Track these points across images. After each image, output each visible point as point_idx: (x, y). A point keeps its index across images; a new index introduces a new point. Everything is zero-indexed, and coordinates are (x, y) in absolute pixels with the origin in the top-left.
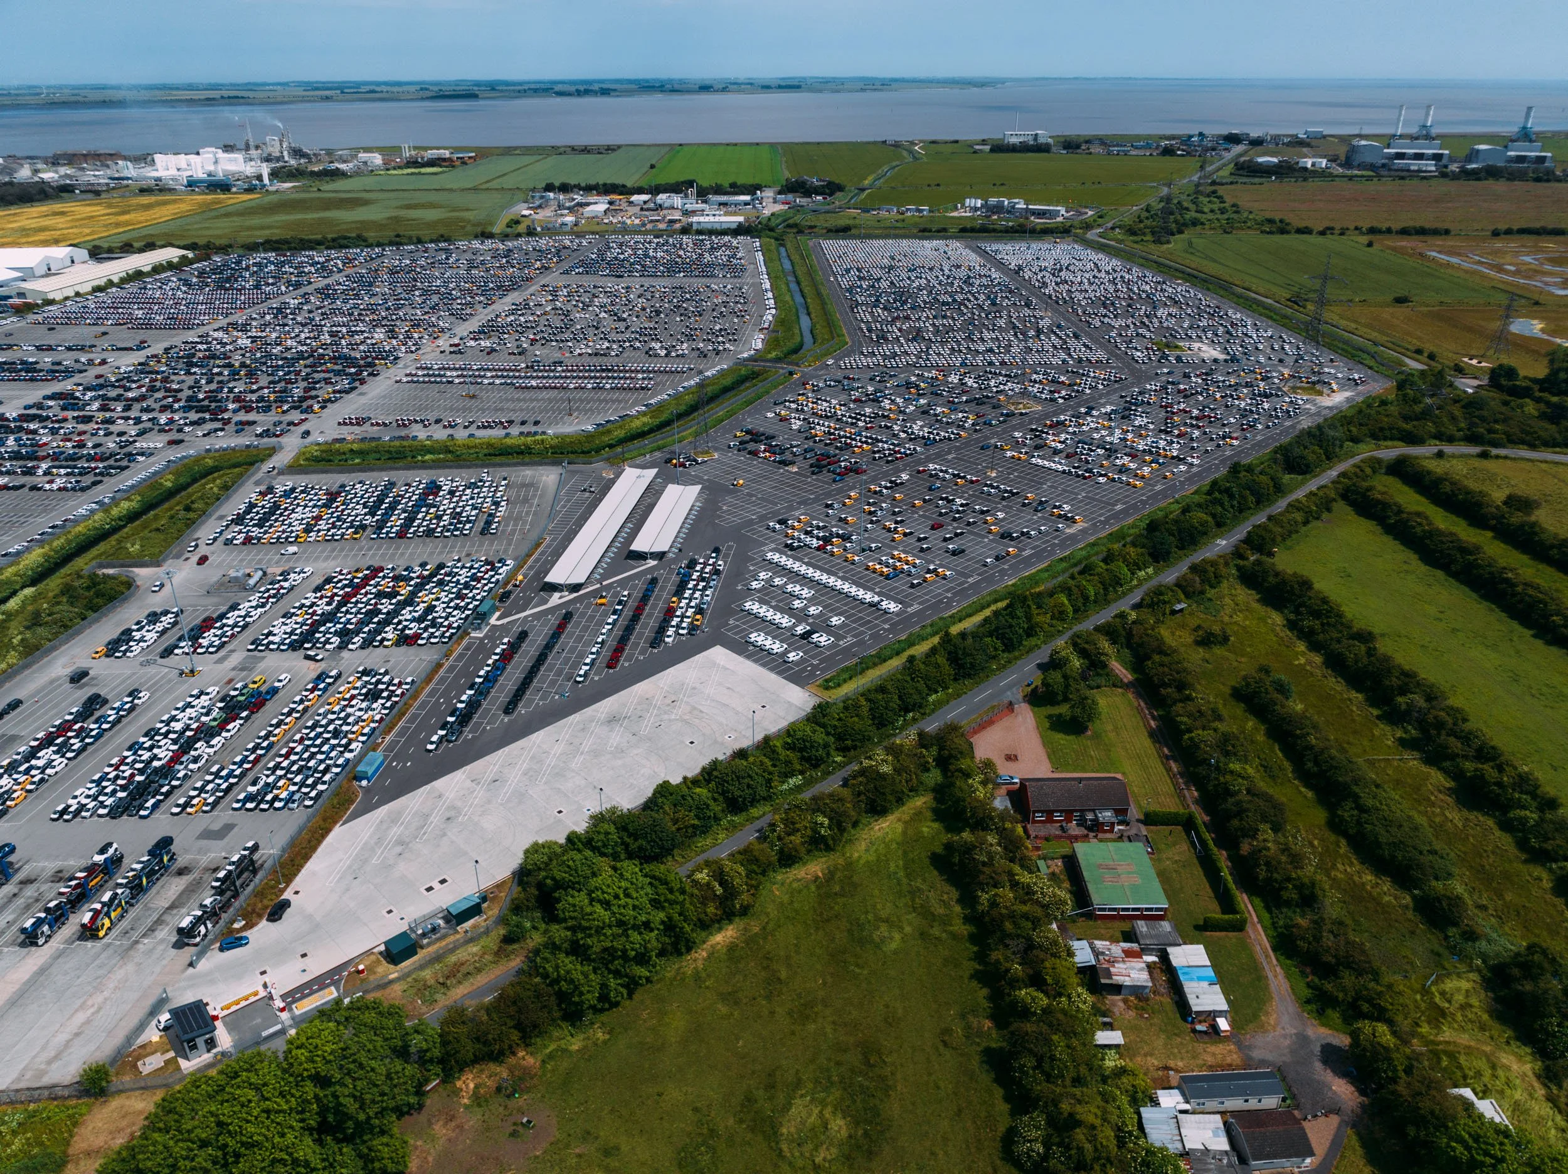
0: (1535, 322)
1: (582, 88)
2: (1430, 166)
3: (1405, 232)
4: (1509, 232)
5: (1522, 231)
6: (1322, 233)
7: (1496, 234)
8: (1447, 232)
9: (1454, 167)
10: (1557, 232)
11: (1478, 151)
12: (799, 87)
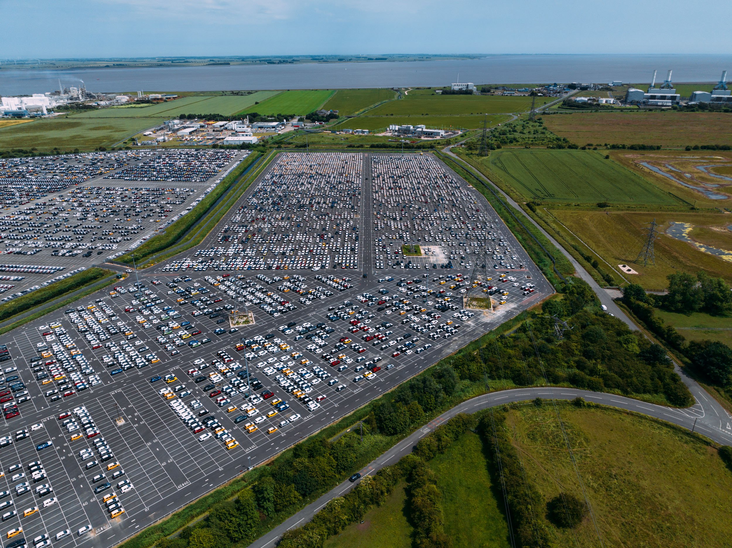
0: (687, 225)
1: (282, 60)
2: (669, 103)
3: (633, 148)
4: (696, 148)
5: (704, 148)
6: (584, 148)
7: (688, 149)
8: (658, 148)
9: (683, 103)
10: (725, 148)
11: (696, 94)
12: (386, 59)
